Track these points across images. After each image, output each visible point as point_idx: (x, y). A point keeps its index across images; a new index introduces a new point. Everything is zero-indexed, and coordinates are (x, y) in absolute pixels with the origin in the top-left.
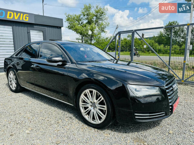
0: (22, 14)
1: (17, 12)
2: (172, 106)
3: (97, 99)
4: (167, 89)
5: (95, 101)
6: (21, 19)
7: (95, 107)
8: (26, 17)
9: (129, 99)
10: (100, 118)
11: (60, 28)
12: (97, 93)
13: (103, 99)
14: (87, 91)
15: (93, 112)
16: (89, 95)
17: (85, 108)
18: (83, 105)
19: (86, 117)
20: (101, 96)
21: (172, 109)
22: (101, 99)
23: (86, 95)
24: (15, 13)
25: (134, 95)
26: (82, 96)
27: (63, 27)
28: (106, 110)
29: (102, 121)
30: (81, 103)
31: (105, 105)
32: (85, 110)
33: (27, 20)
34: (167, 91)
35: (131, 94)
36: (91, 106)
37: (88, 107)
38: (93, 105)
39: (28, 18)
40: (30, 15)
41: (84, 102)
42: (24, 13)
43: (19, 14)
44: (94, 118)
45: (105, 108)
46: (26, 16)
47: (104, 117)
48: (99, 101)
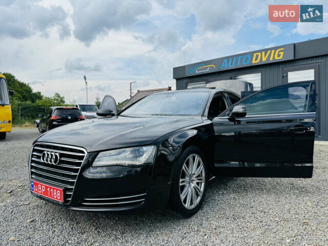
0: (273, 51)
1: (266, 51)
6: (271, 59)
8: (280, 53)
24: (263, 53)
33: (281, 57)
39: (282, 53)
40: (286, 47)
42: (276, 48)
43: (269, 52)
46: (280, 51)
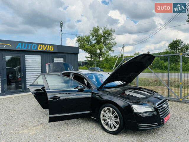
0: (49, 46)
1: (45, 45)
2: (163, 119)
3: (112, 114)
4: (158, 107)
5: (111, 115)
6: (48, 50)
7: (111, 120)
9: (134, 114)
10: (115, 127)
11: (77, 54)
12: (112, 110)
13: (116, 114)
14: (106, 108)
15: (110, 124)
16: (107, 111)
17: (105, 120)
18: (103, 118)
19: (106, 127)
20: (116, 112)
21: (163, 121)
22: (115, 114)
23: (105, 111)
24: (44, 46)
25: (136, 112)
26: (102, 112)
27: (79, 53)
28: (118, 122)
29: (116, 129)
30: (101, 117)
31: (118, 118)
32: (104, 122)
33: (52, 50)
34: (158, 109)
35: (135, 111)
36: (108, 119)
37: (106, 120)
38: (110, 118)
39: (53, 48)
40: (54, 46)
41: (104, 116)
42: (50, 45)
43: (47, 46)
44: (111, 127)
45: (118, 120)
46: (52, 47)
47: (117, 126)
48: (114, 115)
